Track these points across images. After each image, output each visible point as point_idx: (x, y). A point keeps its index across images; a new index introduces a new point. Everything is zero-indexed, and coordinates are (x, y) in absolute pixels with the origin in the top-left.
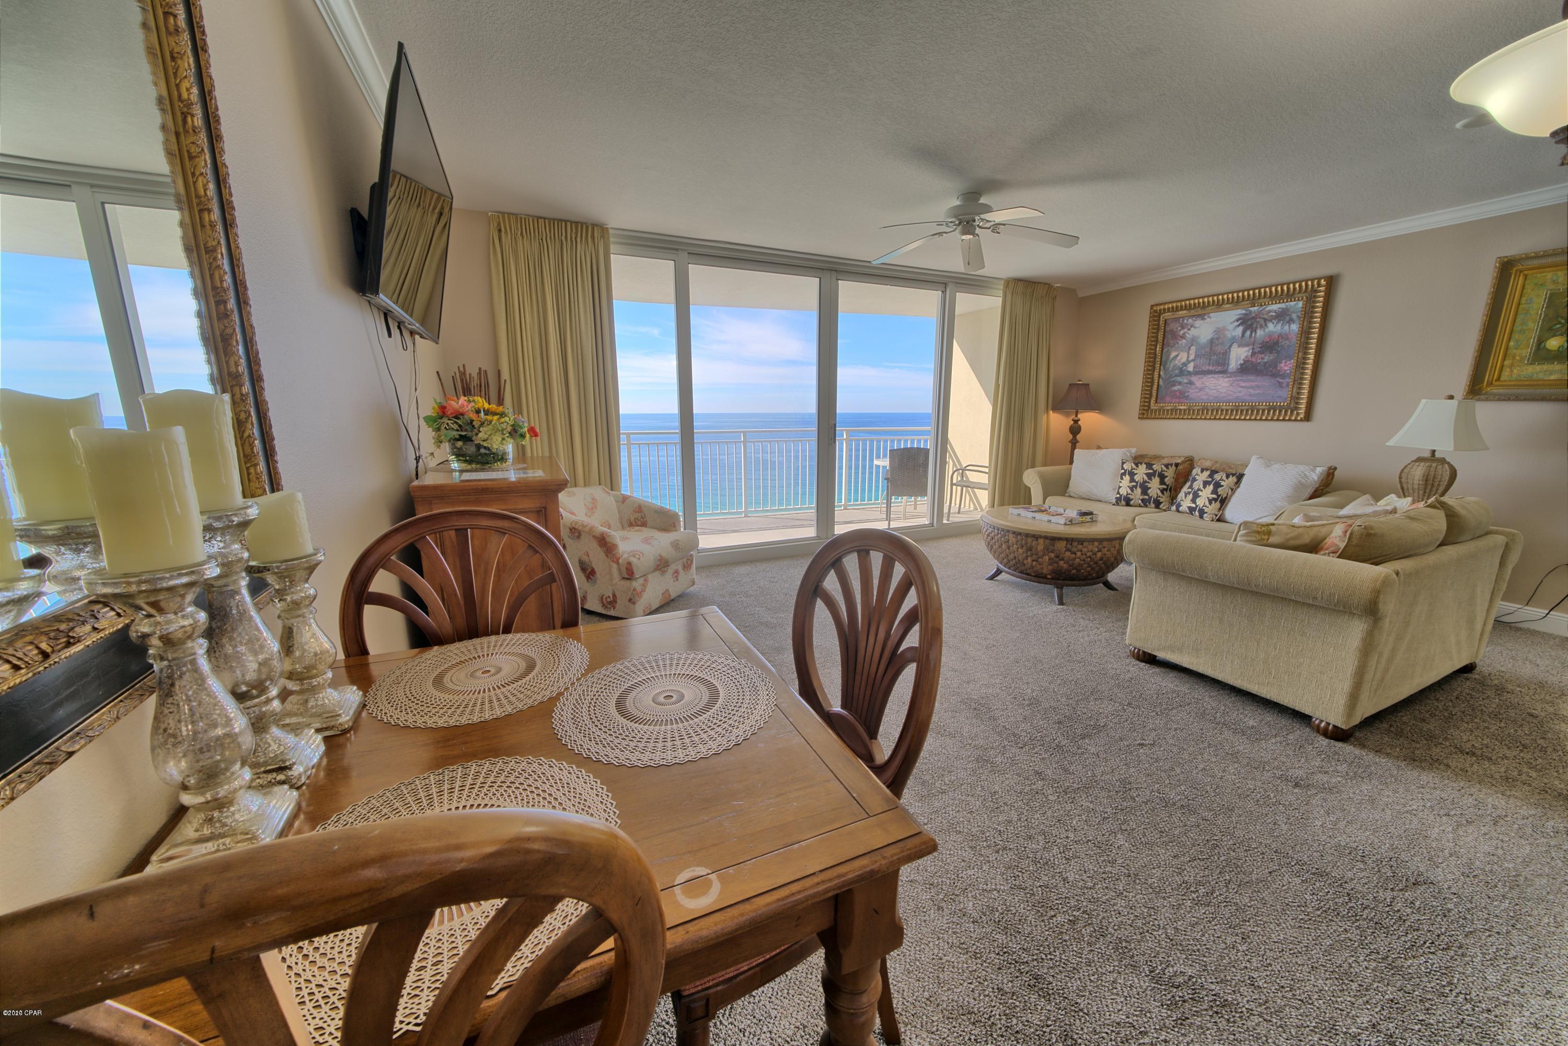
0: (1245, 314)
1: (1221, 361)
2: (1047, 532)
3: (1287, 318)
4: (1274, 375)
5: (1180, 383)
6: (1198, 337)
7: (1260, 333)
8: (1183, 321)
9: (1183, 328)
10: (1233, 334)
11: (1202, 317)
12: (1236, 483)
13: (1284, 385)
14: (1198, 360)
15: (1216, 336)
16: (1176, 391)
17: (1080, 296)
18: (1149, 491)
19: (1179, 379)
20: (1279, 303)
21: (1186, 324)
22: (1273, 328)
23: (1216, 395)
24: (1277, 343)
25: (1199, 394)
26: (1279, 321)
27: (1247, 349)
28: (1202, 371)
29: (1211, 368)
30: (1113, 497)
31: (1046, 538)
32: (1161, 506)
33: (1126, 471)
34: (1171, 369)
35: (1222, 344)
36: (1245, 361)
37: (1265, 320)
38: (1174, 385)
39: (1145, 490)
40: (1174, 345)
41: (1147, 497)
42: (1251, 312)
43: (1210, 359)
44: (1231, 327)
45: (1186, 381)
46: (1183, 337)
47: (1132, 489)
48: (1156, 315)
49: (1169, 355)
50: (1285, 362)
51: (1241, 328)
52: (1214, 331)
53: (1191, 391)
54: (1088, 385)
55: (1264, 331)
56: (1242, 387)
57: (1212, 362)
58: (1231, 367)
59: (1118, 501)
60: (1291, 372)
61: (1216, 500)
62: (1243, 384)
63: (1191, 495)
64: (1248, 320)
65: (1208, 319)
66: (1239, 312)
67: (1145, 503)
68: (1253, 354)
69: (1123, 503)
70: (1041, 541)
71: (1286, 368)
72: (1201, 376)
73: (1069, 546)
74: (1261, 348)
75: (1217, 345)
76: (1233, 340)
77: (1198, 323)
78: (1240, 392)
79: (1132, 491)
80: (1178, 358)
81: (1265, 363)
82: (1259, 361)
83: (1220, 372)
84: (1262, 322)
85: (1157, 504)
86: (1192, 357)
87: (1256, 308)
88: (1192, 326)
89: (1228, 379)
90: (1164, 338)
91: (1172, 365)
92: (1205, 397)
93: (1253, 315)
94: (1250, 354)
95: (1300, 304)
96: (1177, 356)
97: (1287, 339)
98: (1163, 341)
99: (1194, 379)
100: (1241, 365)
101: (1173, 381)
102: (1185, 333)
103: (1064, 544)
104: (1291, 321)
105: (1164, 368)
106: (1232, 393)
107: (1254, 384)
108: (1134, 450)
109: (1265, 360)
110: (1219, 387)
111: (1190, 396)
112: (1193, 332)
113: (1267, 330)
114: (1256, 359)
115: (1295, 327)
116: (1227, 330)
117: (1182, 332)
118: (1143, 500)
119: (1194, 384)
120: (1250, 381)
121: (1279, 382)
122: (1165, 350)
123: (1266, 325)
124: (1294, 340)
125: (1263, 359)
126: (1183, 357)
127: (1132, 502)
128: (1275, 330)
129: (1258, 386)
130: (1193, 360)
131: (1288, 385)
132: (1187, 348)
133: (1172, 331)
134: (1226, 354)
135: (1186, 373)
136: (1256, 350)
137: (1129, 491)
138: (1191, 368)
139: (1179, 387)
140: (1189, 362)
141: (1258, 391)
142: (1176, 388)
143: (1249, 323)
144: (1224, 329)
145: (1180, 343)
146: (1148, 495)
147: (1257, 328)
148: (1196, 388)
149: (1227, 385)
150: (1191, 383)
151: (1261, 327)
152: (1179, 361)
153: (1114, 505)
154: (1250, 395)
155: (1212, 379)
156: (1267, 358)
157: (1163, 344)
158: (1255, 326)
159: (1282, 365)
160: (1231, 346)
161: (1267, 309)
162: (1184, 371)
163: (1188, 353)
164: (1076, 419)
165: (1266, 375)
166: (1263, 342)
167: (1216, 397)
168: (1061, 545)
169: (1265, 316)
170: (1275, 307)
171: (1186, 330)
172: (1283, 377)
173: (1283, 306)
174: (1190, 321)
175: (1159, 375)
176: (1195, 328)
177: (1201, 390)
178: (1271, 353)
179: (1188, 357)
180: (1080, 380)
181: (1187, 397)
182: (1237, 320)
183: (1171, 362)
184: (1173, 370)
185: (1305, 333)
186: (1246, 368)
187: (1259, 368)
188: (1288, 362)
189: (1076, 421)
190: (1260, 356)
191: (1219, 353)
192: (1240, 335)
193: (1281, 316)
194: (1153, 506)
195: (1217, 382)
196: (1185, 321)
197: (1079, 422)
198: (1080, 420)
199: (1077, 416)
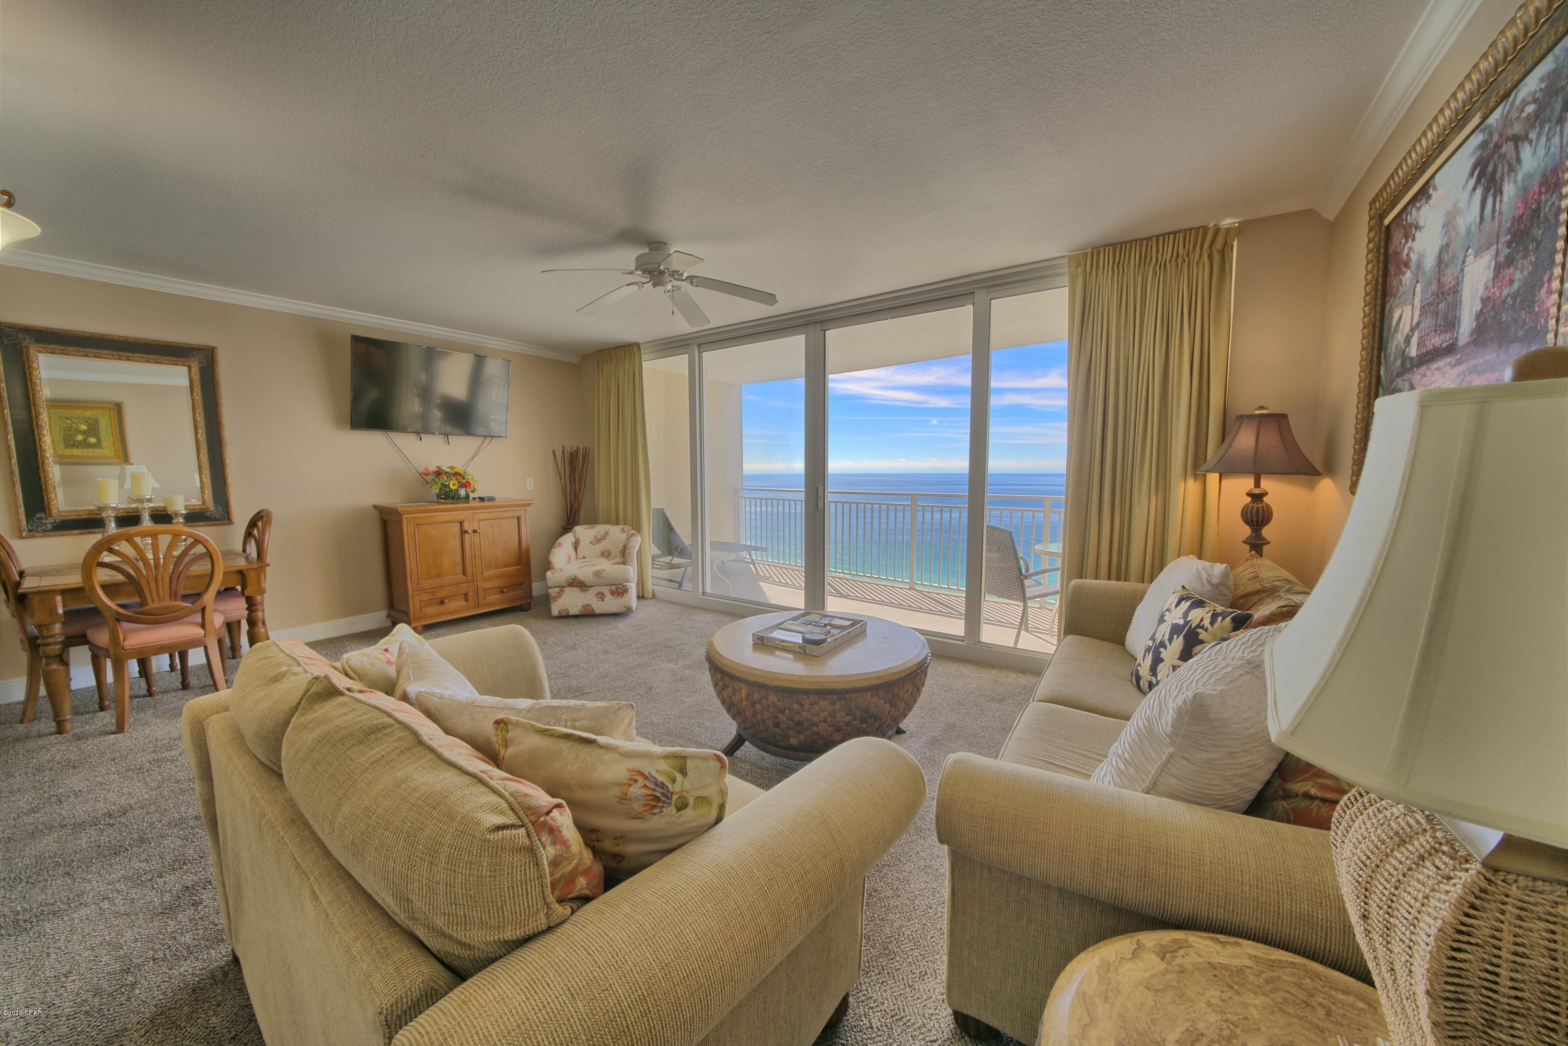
1: (1451, 313)
4: (1528, 336)
6: (1424, 255)
7: (1509, 190)
8: (1407, 220)
10: (1468, 221)
14: (1423, 324)
15: (1445, 242)
19: (1399, 383)
21: (1410, 223)
22: (1530, 162)
24: (1536, 214)
27: (1487, 258)
28: (1427, 353)
29: (1437, 340)
34: (1392, 358)
35: (1453, 259)
36: (1484, 303)
42: (1491, 130)
43: (1437, 315)
44: (1467, 193)
49: (1392, 319)
52: (1444, 228)
55: (1516, 182)
57: (1439, 322)
58: (1462, 328)
65: (1436, 192)
66: (1473, 143)
68: (1497, 271)
72: (1425, 369)
74: (1509, 243)
75: (1447, 266)
76: (1468, 239)
77: (1423, 213)
80: (1402, 324)
81: (1515, 296)
82: (1504, 293)
83: (1447, 351)
86: (1416, 317)
89: (1457, 370)
90: (1385, 277)
91: (1394, 347)
93: (1496, 138)
94: (1491, 273)
96: (1400, 319)
97: (1556, 184)
102: (1409, 251)
105: (1385, 359)
114: (1501, 289)
116: (1459, 213)
117: (1406, 251)
120: (1488, 368)
122: (1387, 310)
123: (1518, 158)
125: (1511, 281)
126: (1406, 319)
128: (1534, 165)
130: (1417, 326)
133: (1396, 248)
135: (1408, 363)
136: (1502, 257)
138: (1414, 346)
140: (1412, 330)
144: (1456, 210)
145: (1403, 281)
147: (1503, 177)
152: (1402, 332)
155: (1436, 375)
156: (1518, 276)
157: (1384, 295)
158: (1500, 174)
160: (1464, 261)
161: (1518, 101)
162: (1407, 358)
163: (1413, 308)
164: (1257, 491)
165: (1515, 338)
166: (1513, 221)
169: (1516, 129)
170: (1534, 79)
171: (1409, 243)
172: (1543, 336)
174: (1414, 212)
175: (1378, 378)
178: (1526, 254)
179: (1412, 317)
180: (1262, 408)
182: (1472, 175)
183: (1393, 337)
184: (1395, 358)
187: (1503, 318)
189: (1257, 497)
190: (1508, 273)
191: (1449, 291)
192: (1478, 220)
195: (1442, 380)
196: (1409, 218)
197: (1265, 499)
198: (1266, 494)
199: (1257, 484)
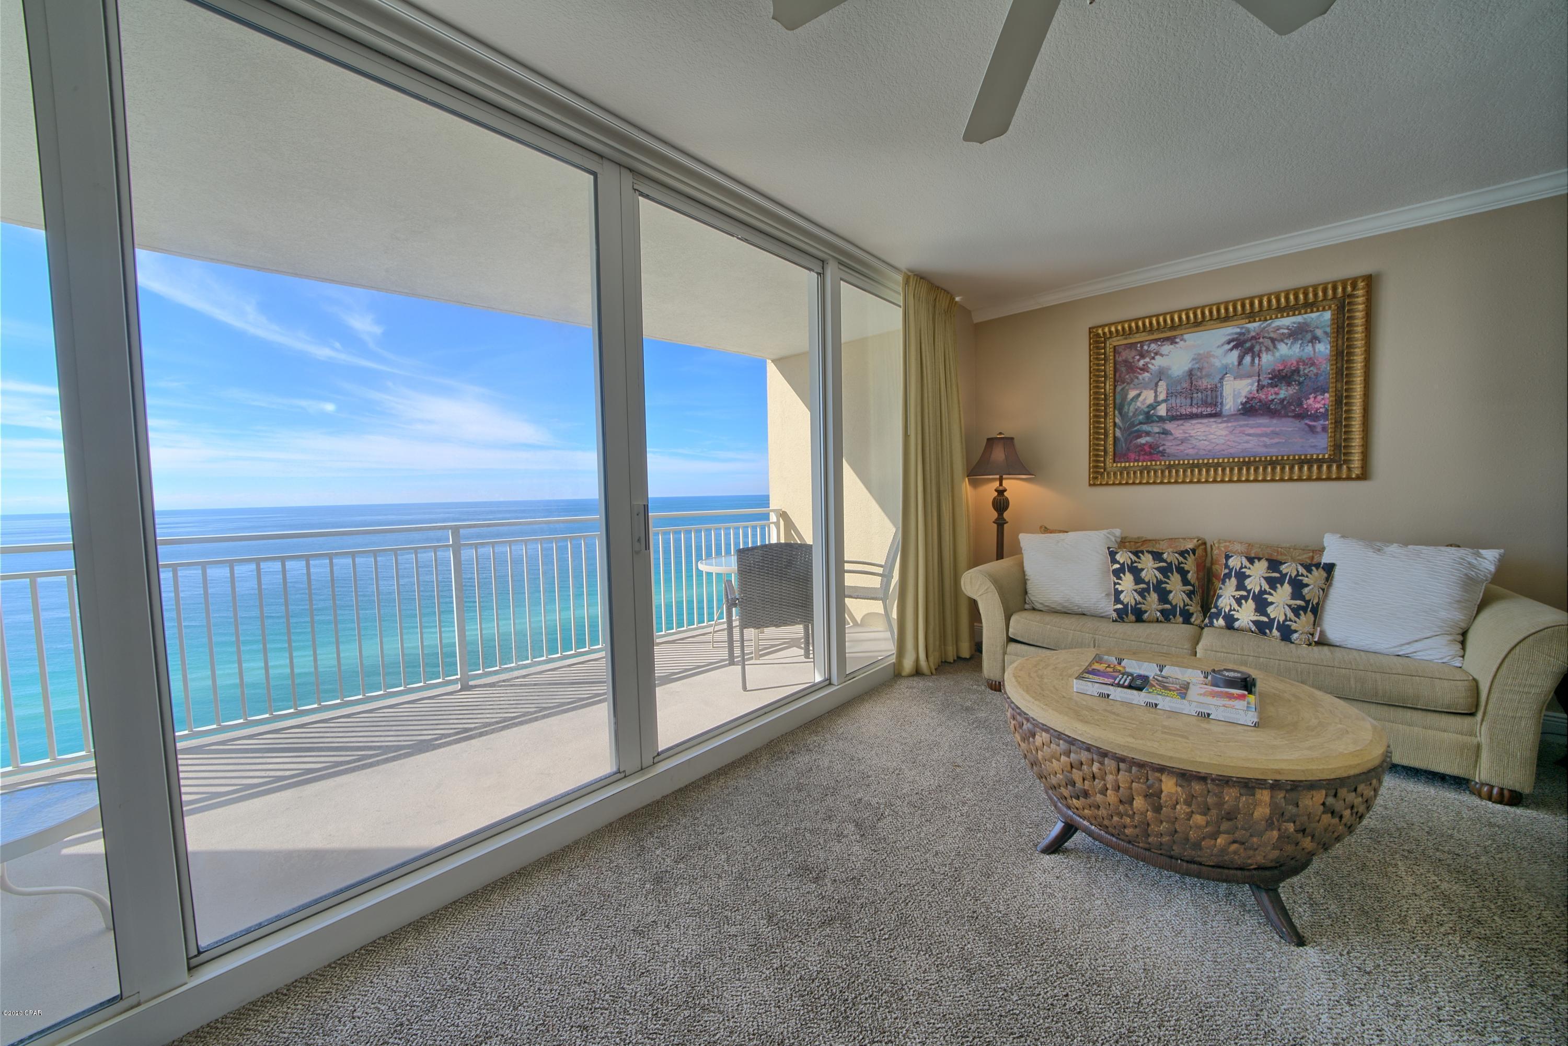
0: (1241, 334)
1: (1209, 400)
2: (1278, 772)
3: (1309, 336)
4: (1299, 417)
5: (1148, 434)
6: (1169, 369)
7: (1266, 358)
8: (1142, 347)
9: (1142, 356)
10: (1224, 362)
11: (1172, 340)
12: (1327, 579)
13: (1319, 429)
14: (1173, 401)
15: (1197, 366)
16: (1144, 445)
17: (975, 321)
18: (1171, 596)
19: (1145, 427)
20: (1294, 315)
21: (1148, 351)
22: (1288, 351)
23: (1209, 448)
24: (1297, 371)
25: (1181, 448)
26: (1296, 340)
27: (1249, 381)
28: (1181, 415)
29: (1195, 410)
30: (1110, 608)
31: (1276, 786)
32: (1193, 620)
33: (1123, 565)
34: (1131, 414)
35: (1208, 376)
36: (1249, 400)
37: (1273, 340)
38: (1140, 437)
39: (1163, 596)
40: (1132, 380)
41: (1168, 606)
42: (1248, 331)
43: (1192, 398)
44: (1220, 352)
45: (1156, 430)
46: (1145, 369)
47: (1142, 593)
48: (1097, 340)
49: (1126, 395)
50: (1315, 398)
51: (1235, 354)
52: (1193, 359)
53: (1168, 444)
54: (1012, 439)
55: (1273, 355)
56: (1249, 435)
57: (1194, 402)
58: (1227, 407)
59: (1121, 616)
60: (1327, 410)
61: (1305, 609)
62: (1251, 431)
63: (1250, 601)
64: (1245, 342)
65: (1182, 343)
66: (1230, 330)
67: (1167, 616)
68: (1261, 387)
69: (1132, 618)
70: (1264, 796)
71: (1317, 406)
72: (1180, 422)
73: (1330, 800)
74: (1270, 379)
75: (1201, 378)
76: (1225, 371)
77: (1166, 348)
78: (1247, 442)
79: (1144, 597)
80: (1141, 399)
81: (1282, 401)
82: (1270, 398)
83: (1211, 416)
84: (1268, 342)
85: (1187, 617)
86: (1162, 397)
87: (1256, 325)
88: (1156, 354)
89: (1224, 425)
90: (1115, 372)
91: (1132, 408)
92: (1191, 452)
93: (1253, 334)
94: (1255, 387)
95: (1328, 315)
96: (1139, 395)
97: (1313, 364)
98: (1115, 375)
99: (1169, 426)
100: (1242, 404)
101: (1138, 431)
102: (1147, 363)
103: (1319, 796)
104: (1315, 339)
105: (1120, 413)
106: (1234, 444)
107: (1268, 430)
108: (1118, 532)
109: (1282, 396)
110: (1212, 436)
111: (1168, 451)
112: (1159, 362)
113: (1277, 354)
114: (1267, 395)
115: (1323, 348)
116: (1213, 356)
117: (1141, 363)
118: (1162, 611)
119: (1171, 434)
120: (1259, 426)
121: (1309, 426)
122: (1119, 388)
123: (1275, 347)
124: (1326, 367)
125: (1277, 394)
126: (1148, 397)
127: (1145, 616)
128: (1291, 352)
129: (1276, 434)
130: (1165, 401)
131: (1324, 429)
132: (1153, 384)
133: (1126, 361)
134: (1215, 392)
135: (1155, 418)
136: (1265, 382)
137: (1138, 598)
138: (1162, 411)
139: (1148, 439)
140: (1159, 403)
141: (1276, 440)
142: (1143, 440)
143: (1248, 345)
144: (1209, 355)
145: (1140, 377)
146: (1170, 603)
147: (1260, 351)
148: (1175, 439)
149: (1224, 433)
150: (1165, 433)
151: (1268, 349)
152: (1143, 402)
153: (1116, 621)
154: (1266, 446)
155: (1199, 426)
156: (1284, 392)
157: (1115, 381)
158: (1257, 348)
159: (1311, 401)
160: (1222, 378)
161: (1273, 325)
162: (1153, 415)
163: (1156, 392)
164: (1001, 488)
165: (1286, 416)
166: (1274, 370)
167: (1210, 451)
168: (1313, 801)
169: (1272, 335)
170: (1287, 322)
171: (1147, 360)
172: (1315, 417)
173: (1299, 319)
174: (1153, 346)
175: (1115, 424)
176: (1162, 355)
177: (1183, 441)
178: (1289, 384)
179: (1156, 396)
180: (1000, 433)
181: (1163, 453)
182: (1229, 343)
183: (1130, 404)
184: (1134, 415)
185: (1342, 356)
186: (1249, 409)
187: (1272, 407)
188: (1320, 398)
189: (1001, 492)
190: (1272, 390)
191: (1206, 389)
192: (1236, 363)
193: (1296, 334)
194: (1181, 619)
195: (1207, 429)
196: (1146, 347)
197: (1005, 493)
198: (1005, 490)
199: (1001, 484)
